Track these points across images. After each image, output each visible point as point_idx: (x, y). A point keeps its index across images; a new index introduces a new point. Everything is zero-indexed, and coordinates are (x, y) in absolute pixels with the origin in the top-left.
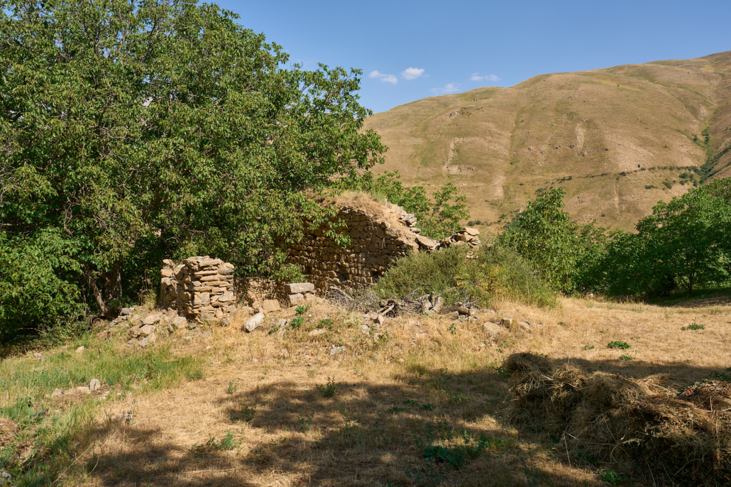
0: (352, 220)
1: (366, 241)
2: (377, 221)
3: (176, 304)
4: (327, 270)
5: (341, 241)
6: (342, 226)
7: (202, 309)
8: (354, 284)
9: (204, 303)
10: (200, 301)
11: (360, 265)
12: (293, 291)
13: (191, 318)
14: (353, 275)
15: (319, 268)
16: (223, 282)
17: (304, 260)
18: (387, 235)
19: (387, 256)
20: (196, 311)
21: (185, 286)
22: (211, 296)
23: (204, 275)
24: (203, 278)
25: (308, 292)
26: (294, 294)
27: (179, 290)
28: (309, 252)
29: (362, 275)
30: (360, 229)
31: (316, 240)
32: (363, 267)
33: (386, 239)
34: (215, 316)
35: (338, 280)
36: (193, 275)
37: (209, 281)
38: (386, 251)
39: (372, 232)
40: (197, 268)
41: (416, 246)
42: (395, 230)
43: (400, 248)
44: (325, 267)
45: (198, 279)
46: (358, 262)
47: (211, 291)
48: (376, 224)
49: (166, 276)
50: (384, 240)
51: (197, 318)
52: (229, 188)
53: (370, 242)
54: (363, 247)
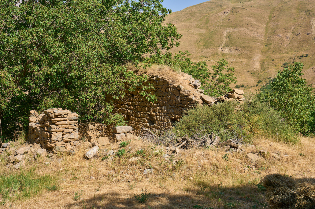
0: (158, 84)
1: (167, 98)
2: (175, 85)
3: (39, 141)
4: (142, 117)
5: (150, 98)
6: (151, 88)
7: (57, 143)
8: (159, 127)
9: (58, 140)
10: (56, 138)
11: (163, 114)
12: (118, 131)
13: (49, 149)
14: (159, 121)
15: (136, 116)
16: (71, 126)
17: (125, 111)
18: (181, 94)
19: (181, 108)
20: (53, 145)
21: (45, 128)
22: (63, 135)
23: (58, 121)
24: (57, 123)
25: (128, 132)
26: (119, 133)
27: (41, 131)
28: (129, 105)
29: (164, 121)
30: (163, 90)
31: (133, 98)
32: (165, 116)
33: (181, 97)
34: (66, 148)
35: (148, 124)
36: (51, 121)
37: (62, 125)
38: (181, 105)
39: (171, 92)
40: (54, 116)
41: (201, 101)
42: (186, 91)
43: (190, 103)
44: (140, 116)
45: (54, 124)
46: (161, 112)
47: (63, 131)
48: (173, 87)
49: (32, 122)
50: (179, 98)
51: (53, 150)
52: (75, 63)
53: (170, 99)
54: (165, 102)
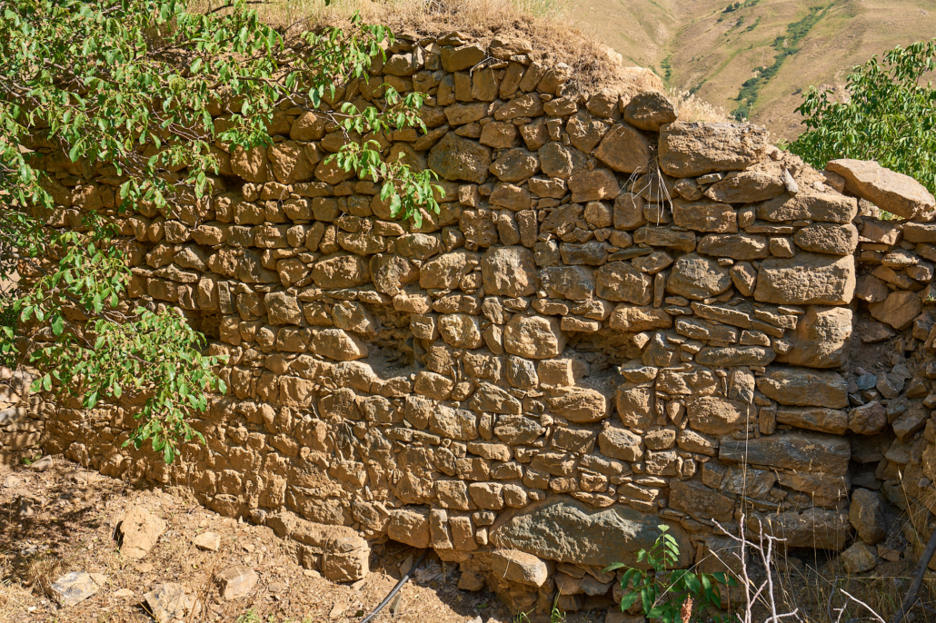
0: (444, 99)
1: (534, 190)
2: (607, 90)
5: (405, 194)
6: (407, 122)
8: (465, 388)
11: (494, 303)
14: (458, 348)
15: (262, 319)
18: (678, 156)
30: (497, 135)
31: (238, 197)
32: (514, 314)
42: (725, 129)
44: (296, 314)
50: (652, 182)
53: (557, 195)
54: (516, 221)
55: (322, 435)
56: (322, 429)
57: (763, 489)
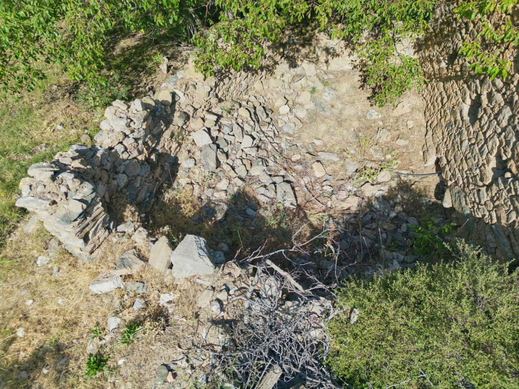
55: (447, 119)
56: (448, 118)
57: (492, 245)
